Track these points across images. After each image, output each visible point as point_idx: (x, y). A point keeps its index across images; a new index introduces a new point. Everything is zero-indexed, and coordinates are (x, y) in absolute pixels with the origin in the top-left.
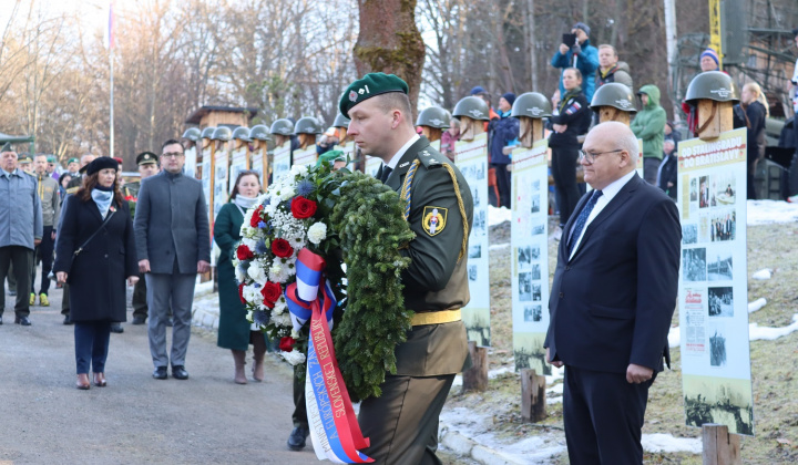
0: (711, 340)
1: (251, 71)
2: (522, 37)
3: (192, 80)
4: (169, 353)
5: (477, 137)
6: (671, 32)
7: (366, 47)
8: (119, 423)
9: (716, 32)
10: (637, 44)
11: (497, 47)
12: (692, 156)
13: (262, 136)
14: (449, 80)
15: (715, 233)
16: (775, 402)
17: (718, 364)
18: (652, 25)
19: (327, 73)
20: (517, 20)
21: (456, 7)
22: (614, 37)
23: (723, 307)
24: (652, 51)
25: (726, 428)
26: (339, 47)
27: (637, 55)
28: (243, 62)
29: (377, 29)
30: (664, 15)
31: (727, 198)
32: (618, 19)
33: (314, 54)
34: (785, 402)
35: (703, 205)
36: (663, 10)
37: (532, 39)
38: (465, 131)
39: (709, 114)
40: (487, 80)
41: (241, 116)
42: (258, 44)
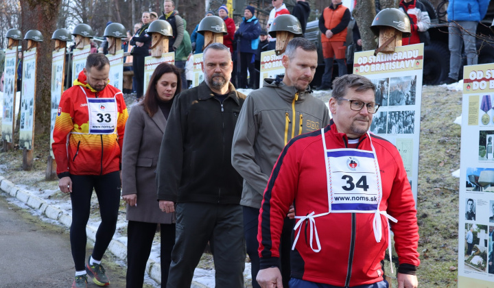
5: (85, 47)
14: (87, 15)
38: (79, 43)
39: (210, 40)
40: (107, 16)
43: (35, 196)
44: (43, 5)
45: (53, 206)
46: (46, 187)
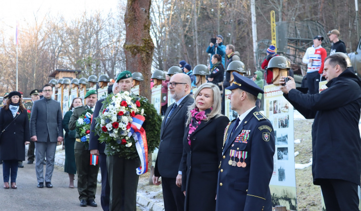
0: (279, 170)
1: (77, 54)
2: (192, 41)
3: (52, 58)
4: (44, 177)
6: (255, 39)
7: (129, 45)
8: (23, 207)
9: (274, 39)
10: (240, 44)
11: (181, 45)
12: (270, 92)
13: (84, 82)
14: (162, 58)
15: (280, 124)
16: (304, 196)
17: (282, 180)
18: (246, 36)
19: (109, 56)
20: (190, 33)
21: (164, 28)
22: (230, 41)
23: (284, 156)
24: (246, 47)
25: (285, 207)
26: (115, 44)
27: (240, 49)
28: (74, 51)
29: (134, 37)
30: (252, 32)
31: (285, 110)
32: (232, 33)
33: (104, 48)
34: (307, 196)
35: (275, 113)
36: (251, 30)
37: (197, 42)
39: (278, 74)
40: (177, 59)
41: (73, 74)
42: (80, 43)
43: (143, 196)
44: (142, 53)
45: (158, 203)
46: (151, 190)
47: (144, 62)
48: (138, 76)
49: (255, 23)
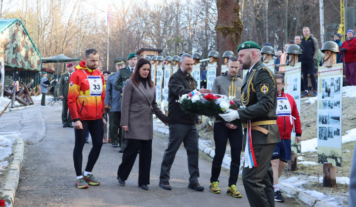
3: (137, 38)
6: (322, 23)
7: (221, 26)
9: (343, 23)
11: (253, 28)
19: (187, 37)
20: (261, 17)
28: (156, 32)
29: (225, 19)
30: (319, 17)
32: (298, 17)
37: (267, 25)
38: (265, 59)
41: (156, 52)
42: (162, 25)
44: (232, 34)
47: (233, 41)
48: (230, 54)
49: (322, 8)
